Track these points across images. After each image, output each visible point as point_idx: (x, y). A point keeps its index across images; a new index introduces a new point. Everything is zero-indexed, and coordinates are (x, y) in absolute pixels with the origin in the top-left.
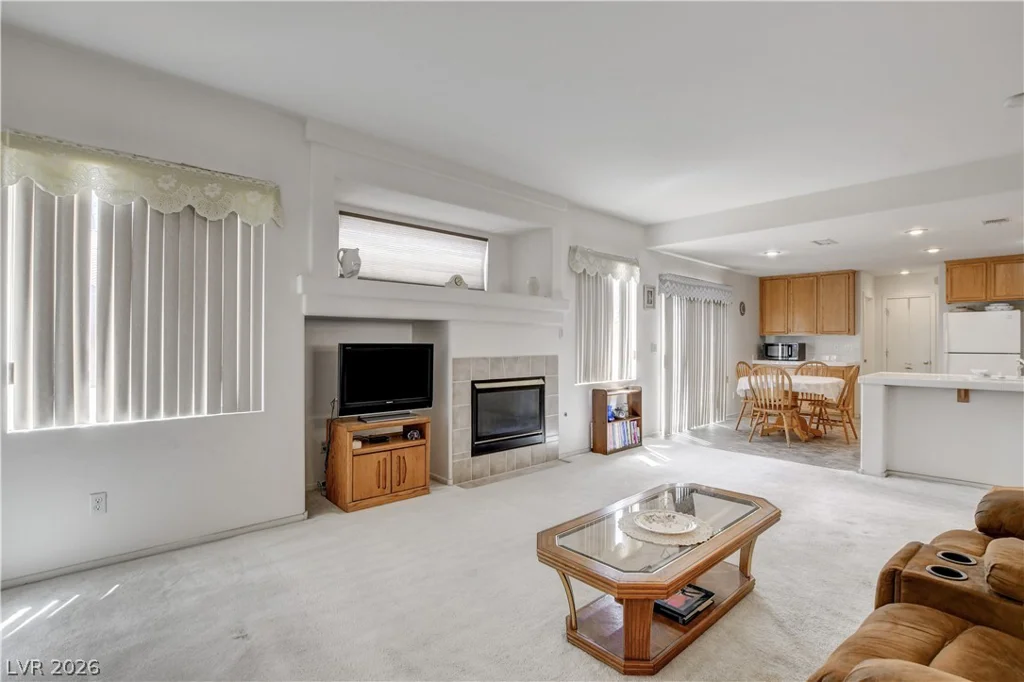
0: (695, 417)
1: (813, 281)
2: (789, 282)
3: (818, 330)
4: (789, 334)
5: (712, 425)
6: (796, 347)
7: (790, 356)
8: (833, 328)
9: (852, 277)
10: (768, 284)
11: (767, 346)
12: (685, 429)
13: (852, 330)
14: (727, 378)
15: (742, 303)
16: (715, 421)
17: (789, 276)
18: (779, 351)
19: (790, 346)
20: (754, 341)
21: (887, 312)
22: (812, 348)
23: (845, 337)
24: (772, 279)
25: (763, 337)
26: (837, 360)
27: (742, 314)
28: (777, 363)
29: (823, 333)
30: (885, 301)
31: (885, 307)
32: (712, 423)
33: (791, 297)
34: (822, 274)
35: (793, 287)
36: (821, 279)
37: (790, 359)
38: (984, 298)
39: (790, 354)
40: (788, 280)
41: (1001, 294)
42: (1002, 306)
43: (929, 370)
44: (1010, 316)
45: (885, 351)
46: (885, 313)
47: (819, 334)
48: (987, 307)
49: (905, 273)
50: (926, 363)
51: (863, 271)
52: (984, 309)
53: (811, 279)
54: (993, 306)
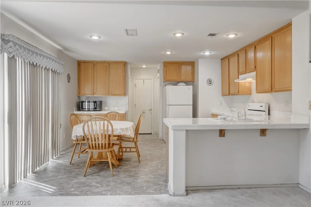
0: (38, 159)
1: (106, 66)
2: (94, 65)
3: (110, 94)
4: (95, 96)
5: (51, 163)
7: (96, 108)
9: (125, 64)
10: (82, 65)
11: (81, 103)
12: (30, 174)
13: (125, 94)
14: (61, 125)
15: (68, 75)
16: (53, 158)
17: (94, 61)
18: (86, 105)
19: (95, 102)
20: (75, 100)
21: (135, 85)
22: (105, 103)
24: (85, 62)
25: (79, 97)
27: (69, 82)
28: (86, 112)
29: (113, 95)
30: (134, 80)
31: (134, 83)
32: (51, 159)
33: (96, 73)
34: (111, 62)
35: (97, 68)
36: (111, 65)
37: (96, 110)
38: (177, 80)
39: (95, 107)
40: (94, 64)
41: (183, 78)
42: (183, 84)
43: (151, 113)
44: (189, 89)
45: (134, 104)
46: (134, 86)
47: (110, 95)
48: (178, 84)
49: (144, 66)
50: (150, 110)
51: (129, 63)
52: (176, 85)
53: (106, 64)
54: (180, 84)
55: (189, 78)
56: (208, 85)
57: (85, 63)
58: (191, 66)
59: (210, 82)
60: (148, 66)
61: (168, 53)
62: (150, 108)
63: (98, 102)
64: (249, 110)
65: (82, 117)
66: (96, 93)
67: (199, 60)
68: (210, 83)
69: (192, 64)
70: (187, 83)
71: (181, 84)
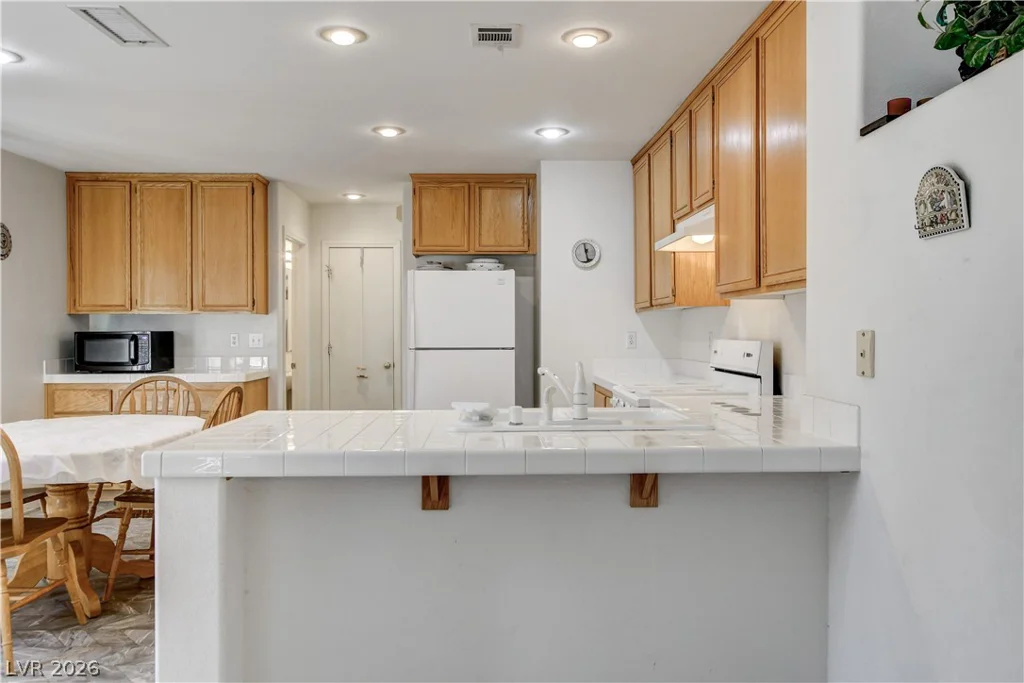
1: (182, 192)
2: (134, 190)
3: (195, 304)
4: (135, 312)
6: (145, 342)
7: (135, 362)
8: (225, 300)
9: (261, 188)
10: (86, 191)
11: (83, 339)
17: (133, 175)
19: (134, 338)
20: (55, 328)
21: (330, 271)
22: (189, 341)
23: (245, 318)
24: (96, 178)
25: (74, 318)
26: (225, 369)
27: (2, 255)
29: (206, 308)
30: (326, 251)
31: (326, 263)
33: (139, 225)
34: (201, 177)
35: (142, 201)
36: (199, 190)
37: (135, 368)
38: (466, 248)
39: (132, 357)
40: (132, 184)
41: (488, 241)
42: (489, 263)
43: (392, 380)
44: (501, 282)
45: (326, 345)
46: (325, 274)
47: (195, 311)
48: (469, 265)
49: (354, 197)
50: (387, 367)
51: (280, 181)
52: (465, 268)
53: (180, 186)
54: (477, 263)
55: (515, 241)
56: (577, 266)
57: (97, 180)
58: (520, 191)
59: (587, 255)
60: (369, 197)
61: (389, 133)
62: (388, 361)
63: (145, 338)
64: (717, 370)
65: (76, 395)
66: (139, 302)
67: (543, 163)
68: (589, 260)
69: (526, 184)
70: (504, 259)
71: (479, 265)
